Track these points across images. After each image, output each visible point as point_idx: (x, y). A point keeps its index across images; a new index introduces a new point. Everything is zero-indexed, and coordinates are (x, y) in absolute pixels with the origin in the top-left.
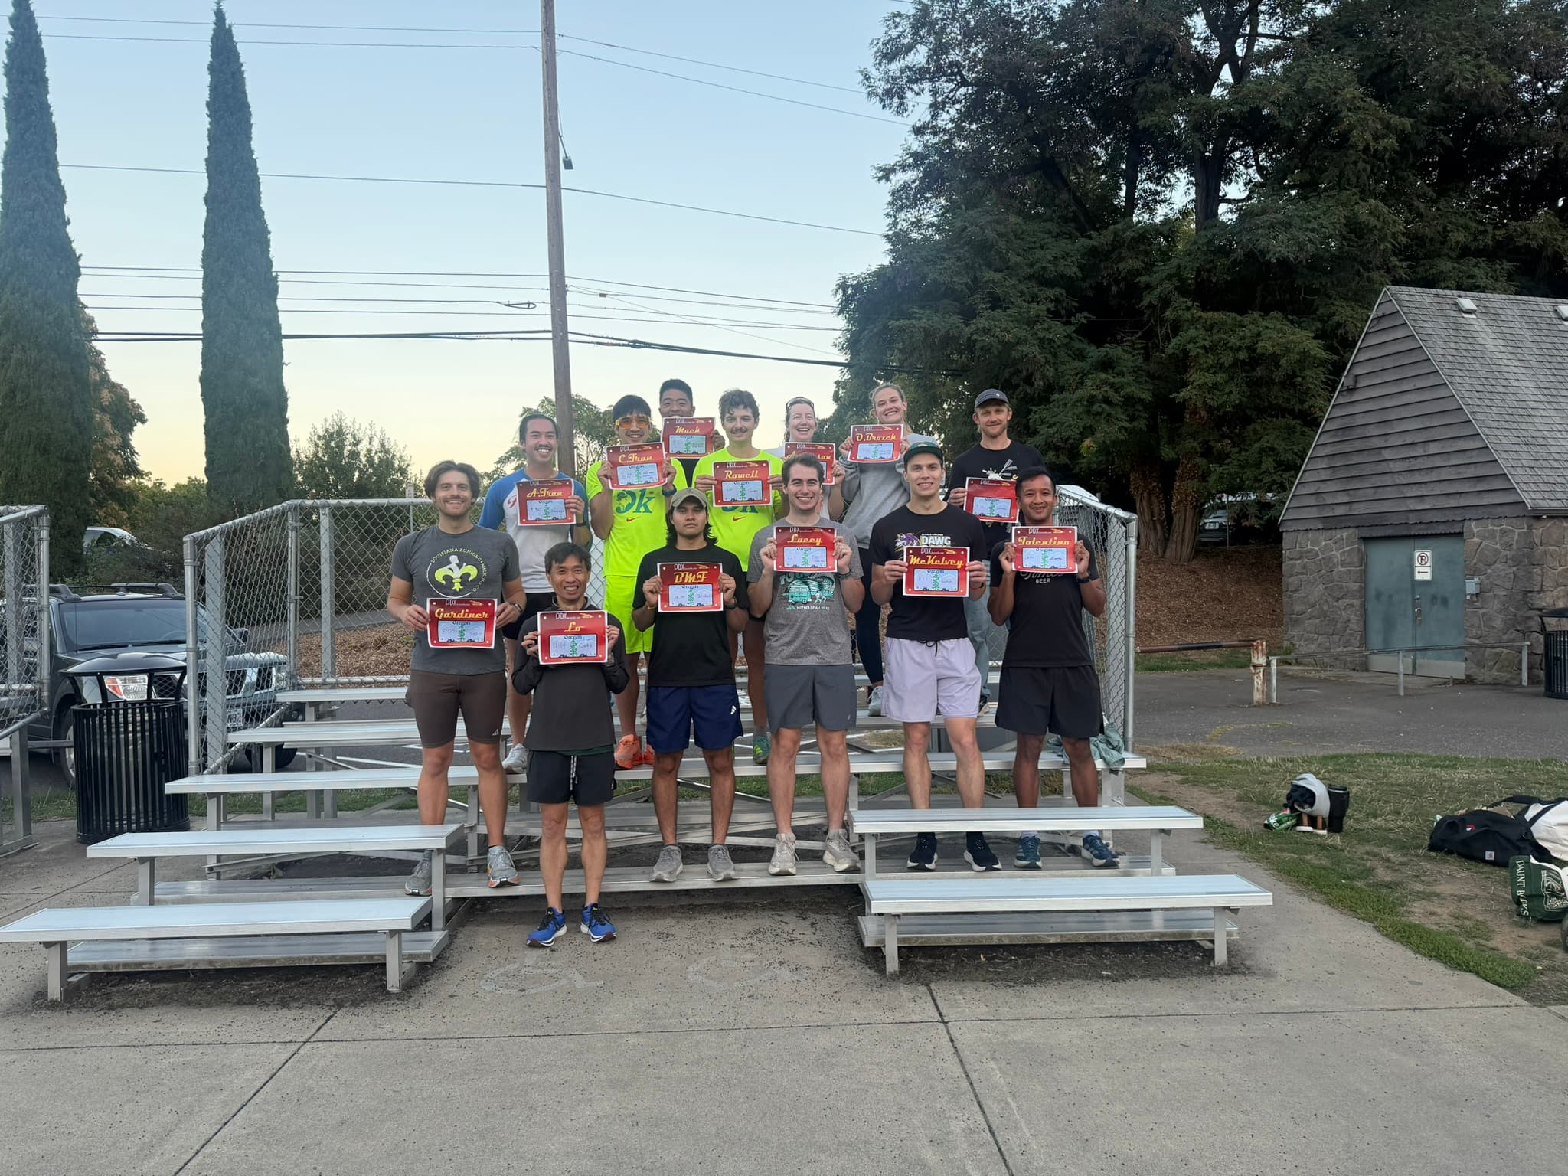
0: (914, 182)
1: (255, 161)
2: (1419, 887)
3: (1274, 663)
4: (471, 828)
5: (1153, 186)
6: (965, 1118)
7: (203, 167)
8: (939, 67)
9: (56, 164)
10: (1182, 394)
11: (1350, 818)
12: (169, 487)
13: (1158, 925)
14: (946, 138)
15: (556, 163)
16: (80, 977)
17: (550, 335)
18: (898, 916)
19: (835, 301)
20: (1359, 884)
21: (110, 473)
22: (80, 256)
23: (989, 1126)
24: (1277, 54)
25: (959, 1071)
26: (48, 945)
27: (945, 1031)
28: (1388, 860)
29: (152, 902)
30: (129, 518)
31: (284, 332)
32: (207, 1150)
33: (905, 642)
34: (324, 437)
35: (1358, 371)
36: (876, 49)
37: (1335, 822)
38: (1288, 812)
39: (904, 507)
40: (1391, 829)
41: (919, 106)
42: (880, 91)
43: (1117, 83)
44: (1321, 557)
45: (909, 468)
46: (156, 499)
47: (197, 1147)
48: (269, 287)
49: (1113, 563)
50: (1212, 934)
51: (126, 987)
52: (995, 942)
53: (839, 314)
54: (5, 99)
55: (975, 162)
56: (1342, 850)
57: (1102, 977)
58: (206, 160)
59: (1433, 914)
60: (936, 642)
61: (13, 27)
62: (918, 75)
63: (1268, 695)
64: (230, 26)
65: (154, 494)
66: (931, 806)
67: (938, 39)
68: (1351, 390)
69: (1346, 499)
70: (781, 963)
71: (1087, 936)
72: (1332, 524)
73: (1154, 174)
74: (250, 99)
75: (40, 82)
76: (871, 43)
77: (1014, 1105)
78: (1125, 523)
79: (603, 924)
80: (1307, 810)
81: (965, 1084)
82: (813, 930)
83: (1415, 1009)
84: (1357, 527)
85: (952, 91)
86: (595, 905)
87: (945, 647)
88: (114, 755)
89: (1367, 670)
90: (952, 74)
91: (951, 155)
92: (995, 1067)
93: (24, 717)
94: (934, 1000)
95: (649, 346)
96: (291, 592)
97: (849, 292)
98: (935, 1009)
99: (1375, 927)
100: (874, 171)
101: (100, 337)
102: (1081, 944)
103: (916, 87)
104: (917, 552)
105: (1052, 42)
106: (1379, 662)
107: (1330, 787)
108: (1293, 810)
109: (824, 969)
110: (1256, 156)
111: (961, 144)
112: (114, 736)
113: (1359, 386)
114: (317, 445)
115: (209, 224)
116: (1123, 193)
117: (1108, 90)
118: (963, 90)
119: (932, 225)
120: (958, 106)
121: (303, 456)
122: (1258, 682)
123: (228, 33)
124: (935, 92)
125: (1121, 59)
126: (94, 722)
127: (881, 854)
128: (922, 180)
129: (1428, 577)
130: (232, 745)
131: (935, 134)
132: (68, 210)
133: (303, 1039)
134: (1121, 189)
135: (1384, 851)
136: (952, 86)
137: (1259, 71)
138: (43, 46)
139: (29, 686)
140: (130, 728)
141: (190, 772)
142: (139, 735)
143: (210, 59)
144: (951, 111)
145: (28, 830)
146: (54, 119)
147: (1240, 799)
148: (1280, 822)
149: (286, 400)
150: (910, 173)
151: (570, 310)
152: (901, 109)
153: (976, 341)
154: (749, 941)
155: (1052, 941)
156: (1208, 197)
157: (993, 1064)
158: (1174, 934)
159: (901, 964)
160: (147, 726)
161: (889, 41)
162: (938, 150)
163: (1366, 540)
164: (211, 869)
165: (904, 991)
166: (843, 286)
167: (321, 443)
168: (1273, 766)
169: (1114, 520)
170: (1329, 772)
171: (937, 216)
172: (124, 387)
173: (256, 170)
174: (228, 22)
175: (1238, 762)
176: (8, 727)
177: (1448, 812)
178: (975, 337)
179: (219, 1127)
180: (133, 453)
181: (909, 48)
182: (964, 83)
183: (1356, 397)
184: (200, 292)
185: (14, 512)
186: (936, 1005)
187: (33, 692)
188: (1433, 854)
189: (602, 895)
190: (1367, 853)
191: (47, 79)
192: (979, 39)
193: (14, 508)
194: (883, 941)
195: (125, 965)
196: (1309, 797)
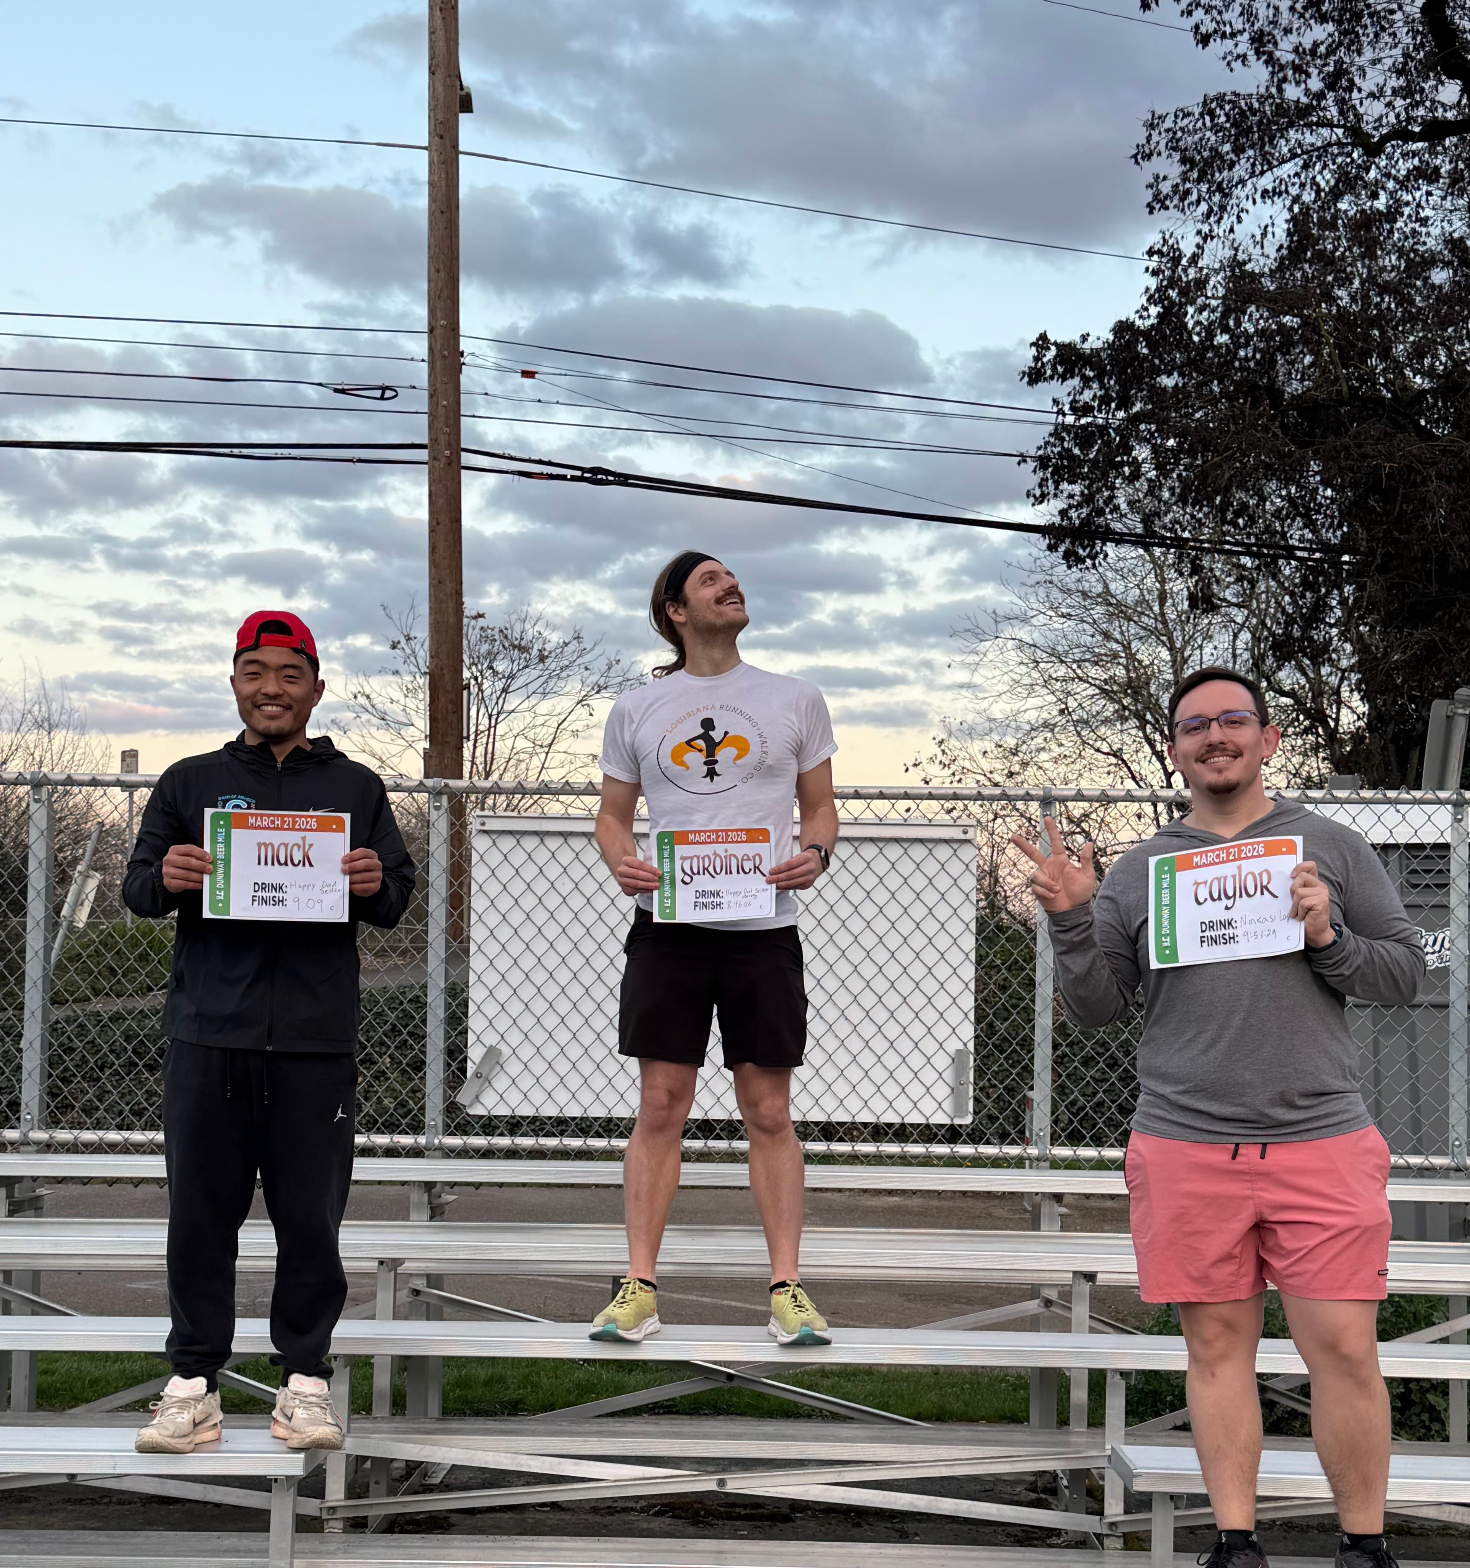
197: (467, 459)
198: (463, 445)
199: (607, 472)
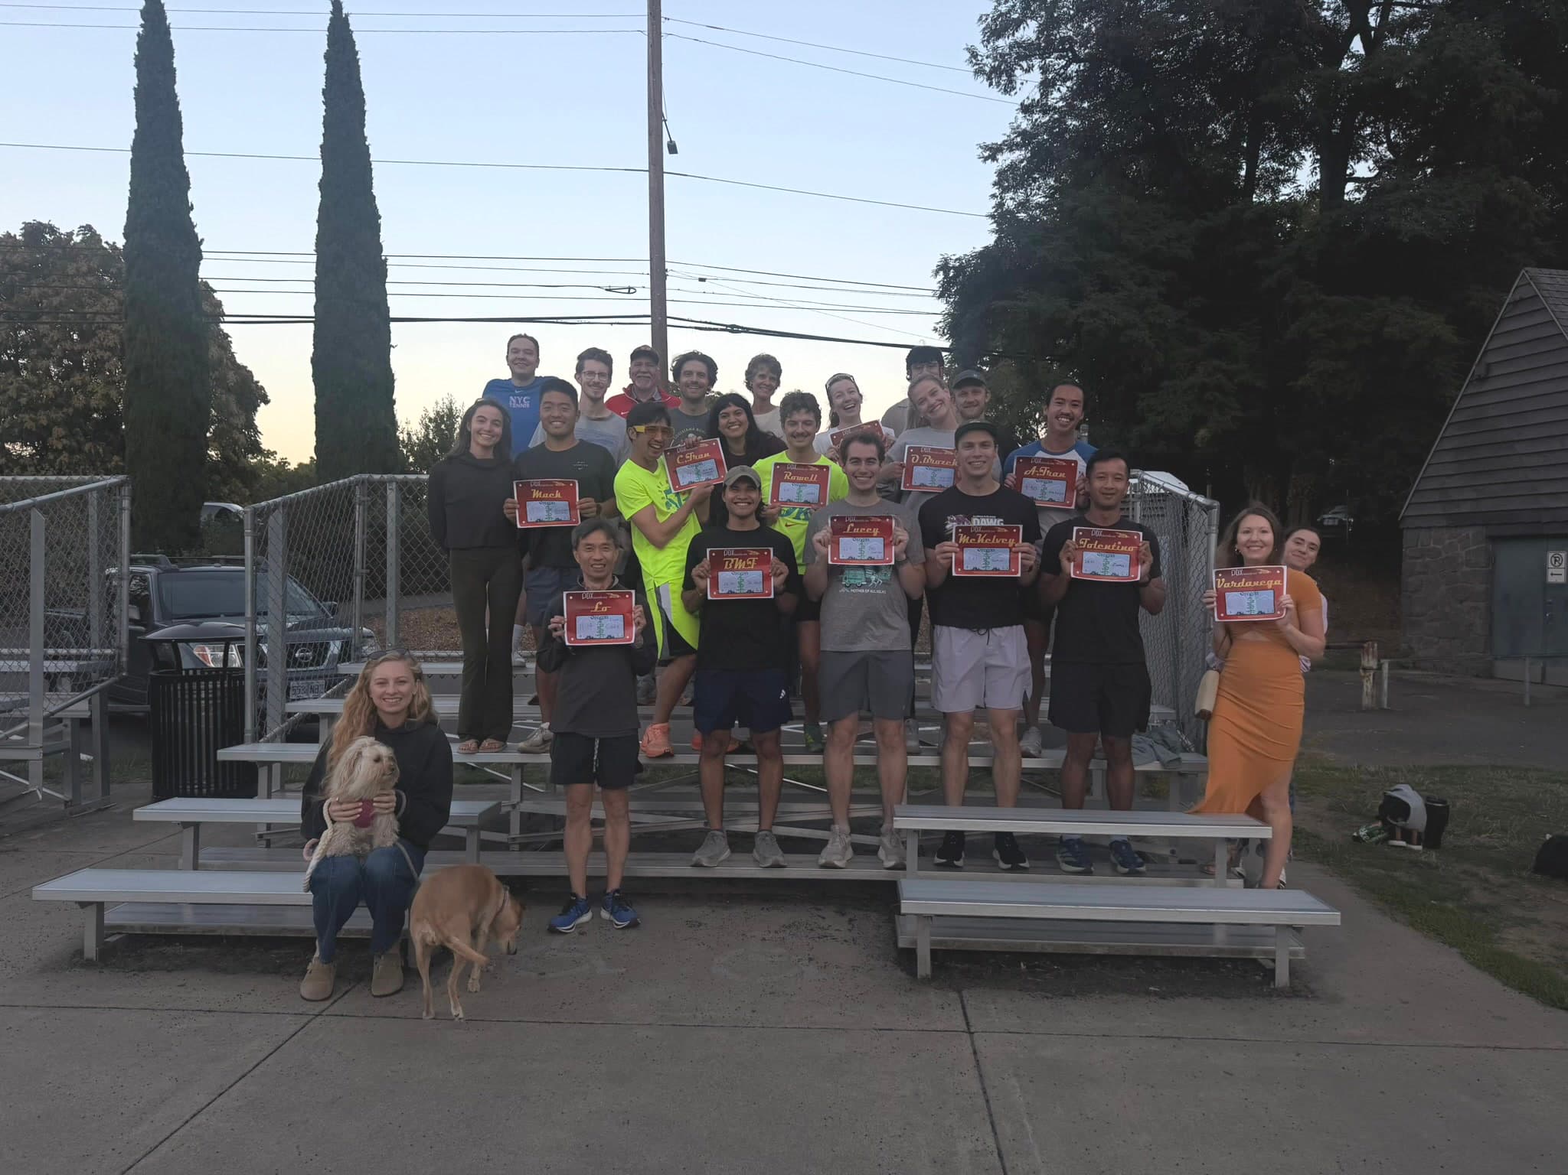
0: (1022, 162)
1: (367, 147)
2: (1517, 912)
3: (1386, 667)
4: (514, 806)
5: (1275, 165)
6: (974, 1138)
7: (318, 154)
8: (1049, 42)
9: (181, 151)
10: (1300, 382)
11: (1450, 833)
12: (293, 466)
13: (1220, 941)
14: (1056, 116)
15: (658, 146)
16: (118, 937)
17: (649, 320)
18: (930, 917)
19: (935, 283)
20: (1450, 905)
21: (234, 452)
22: (202, 240)
23: (998, 1149)
24: (1413, 23)
25: (976, 1086)
26: (83, 905)
27: (969, 1043)
28: (1486, 880)
29: (196, 867)
30: (250, 495)
31: (392, 315)
32: (195, 1121)
33: (953, 629)
34: (435, 420)
35: (1491, 358)
36: (984, 25)
37: (1432, 837)
38: (1379, 824)
39: (954, 487)
40: (1496, 847)
41: (1029, 83)
42: (987, 69)
43: (1239, 58)
44: (1444, 555)
45: (960, 445)
46: (279, 477)
47: (187, 1117)
48: (379, 270)
49: (1193, 553)
50: (1274, 952)
51: (161, 949)
52: (1037, 949)
53: (939, 297)
54: (135, 89)
55: (1087, 141)
56: (1437, 868)
57: (1148, 993)
58: (321, 147)
59: (1531, 942)
60: (988, 630)
61: (144, 19)
62: (1026, 52)
63: (1377, 698)
64: (347, 15)
65: (279, 473)
66: (965, 802)
67: (1050, 15)
68: (1482, 379)
69: (1474, 495)
70: (810, 959)
71: (1137, 948)
72: (1458, 521)
73: (1277, 153)
74: (364, 87)
75: (169, 74)
76: (980, 19)
77: (1029, 1128)
78: (1207, 509)
79: (627, 910)
80: (1401, 823)
81: (981, 1102)
82: (850, 927)
83: (1495, 1048)
84: (1483, 525)
85: (1063, 67)
86: (617, 891)
87: (996, 635)
88: (187, 721)
89: (1492, 677)
90: (1063, 50)
91: (1061, 134)
92: (1017, 1085)
93: (103, 681)
94: (963, 1008)
95: (747, 330)
96: (358, 566)
97: (951, 274)
98: (963, 1018)
99: (1462, 954)
100: (980, 150)
101: (227, 319)
102: (1132, 956)
103: (1024, 64)
104: (967, 531)
105: (1170, 15)
106: (1503, 668)
107: (1427, 799)
108: (1385, 822)
109: (854, 968)
110: (1387, 133)
111: (1072, 123)
112: (187, 702)
113: (1490, 375)
114: (427, 427)
115: (322, 209)
116: (1243, 173)
117: (1230, 63)
118: (1074, 67)
119: (1039, 206)
120: (1069, 84)
121: (414, 438)
122: (1368, 685)
123: (345, 22)
124: (1044, 70)
125: (1243, 32)
126: (169, 688)
127: (922, 852)
128: (1029, 160)
129: (1562, 579)
130: (290, 715)
131: (1045, 113)
132: (192, 196)
133: (316, 1012)
134: (1241, 168)
135: (1483, 872)
136: (1063, 62)
137: (1392, 42)
138: (172, 38)
139: (108, 651)
140: (203, 696)
141: (246, 739)
142: (211, 702)
143: (326, 48)
144: (1062, 88)
145: (106, 791)
146: (180, 108)
147: (1330, 808)
148: (1370, 834)
149: (393, 381)
150: (1017, 153)
151: (669, 295)
152: (1009, 88)
153: (1082, 323)
154: (782, 935)
155: (1099, 951)
156: (1334, 174)
157: (1014, 1081)
158: (1232, 951)
159: (934, 968)
160: (219, 694)
161: (999, 16)
162: (1048, 128)
163: (1493, 539)
164: (261, 836)
165: (934, 997)
166: (944, 267)
167: (432, 426)
168: (1373, 774)
169: (1195, 507)
170: (1434, 783)
171: (1046, 197)
172: (249, 368)
173: (369, 155)
174: (344, 11)
175: (1336, 769)
176: (86, 689)
177: (1558, 832)
178: (1081, 320)
179: (214, 1097)
180: (257, 432)
181: (1018, 24)
182: (1076, 59)
183: (1487, 387)
184: (313, 275)
185: (99, 481)
186: (965, 1014)
187: (112, 657)
188: (1539, 876)
189: (625, 880)
190: (1465, 872)
191: (175, 70)
192: (1094, 14)
193: (98, 477)
194: (915, 942)
195: (161, 928)
196: (1404, 809)
197: (669, 322)
198: (668, 315)
199: (742, 328)
